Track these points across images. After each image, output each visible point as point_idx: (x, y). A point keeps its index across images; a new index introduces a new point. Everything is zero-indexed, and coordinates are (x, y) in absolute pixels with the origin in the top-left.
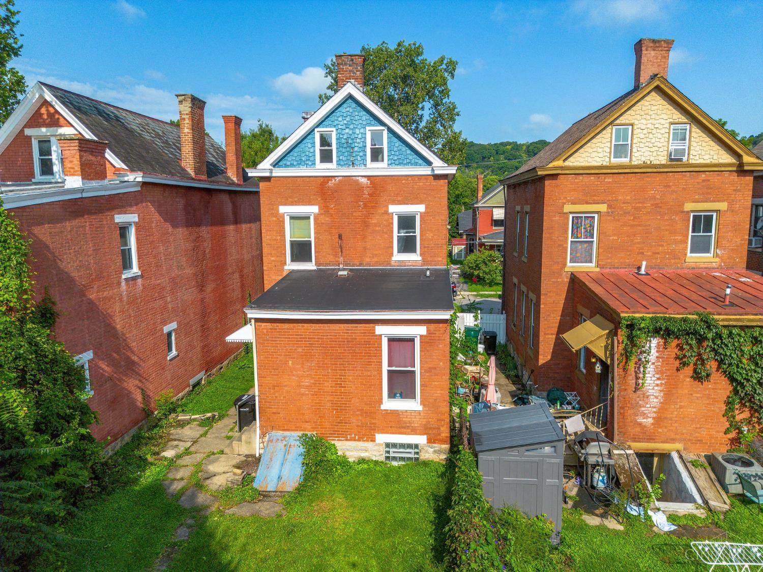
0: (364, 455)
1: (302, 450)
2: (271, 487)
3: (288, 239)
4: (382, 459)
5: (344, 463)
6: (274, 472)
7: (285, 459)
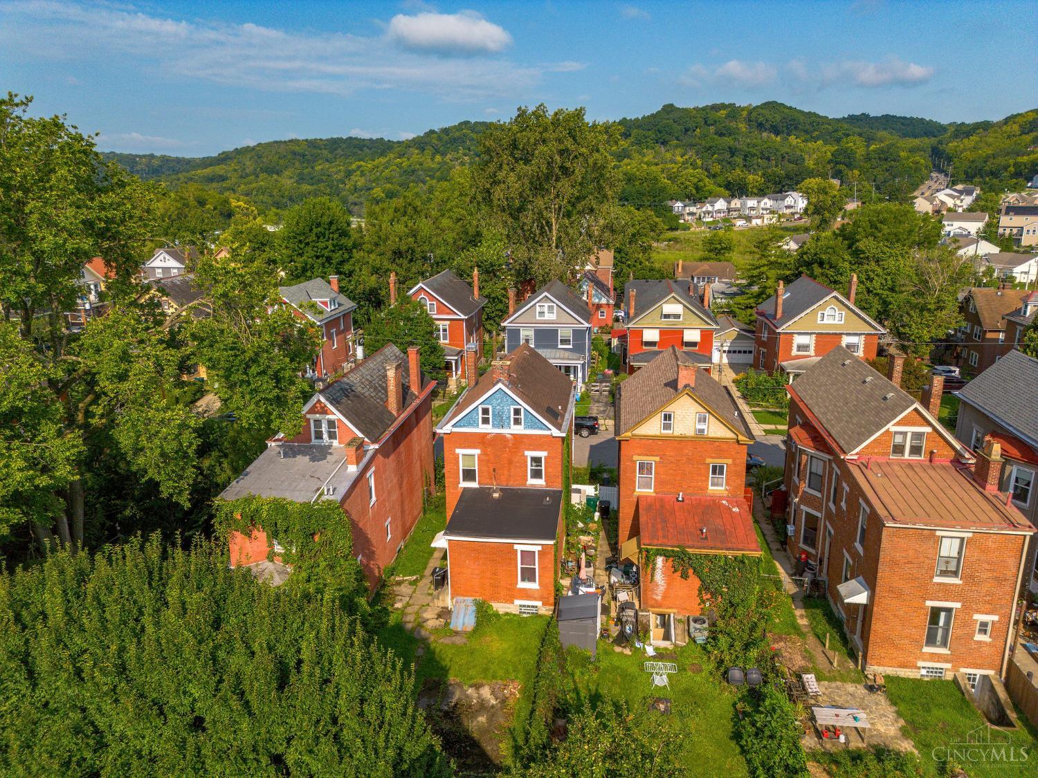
0: (508, 611)
1: (474, 608)
2: (459, 629)
3: (461, 468)
4: (518, 613)
5: (497, 615)
6: (461, 621)
7: (465, 614)
